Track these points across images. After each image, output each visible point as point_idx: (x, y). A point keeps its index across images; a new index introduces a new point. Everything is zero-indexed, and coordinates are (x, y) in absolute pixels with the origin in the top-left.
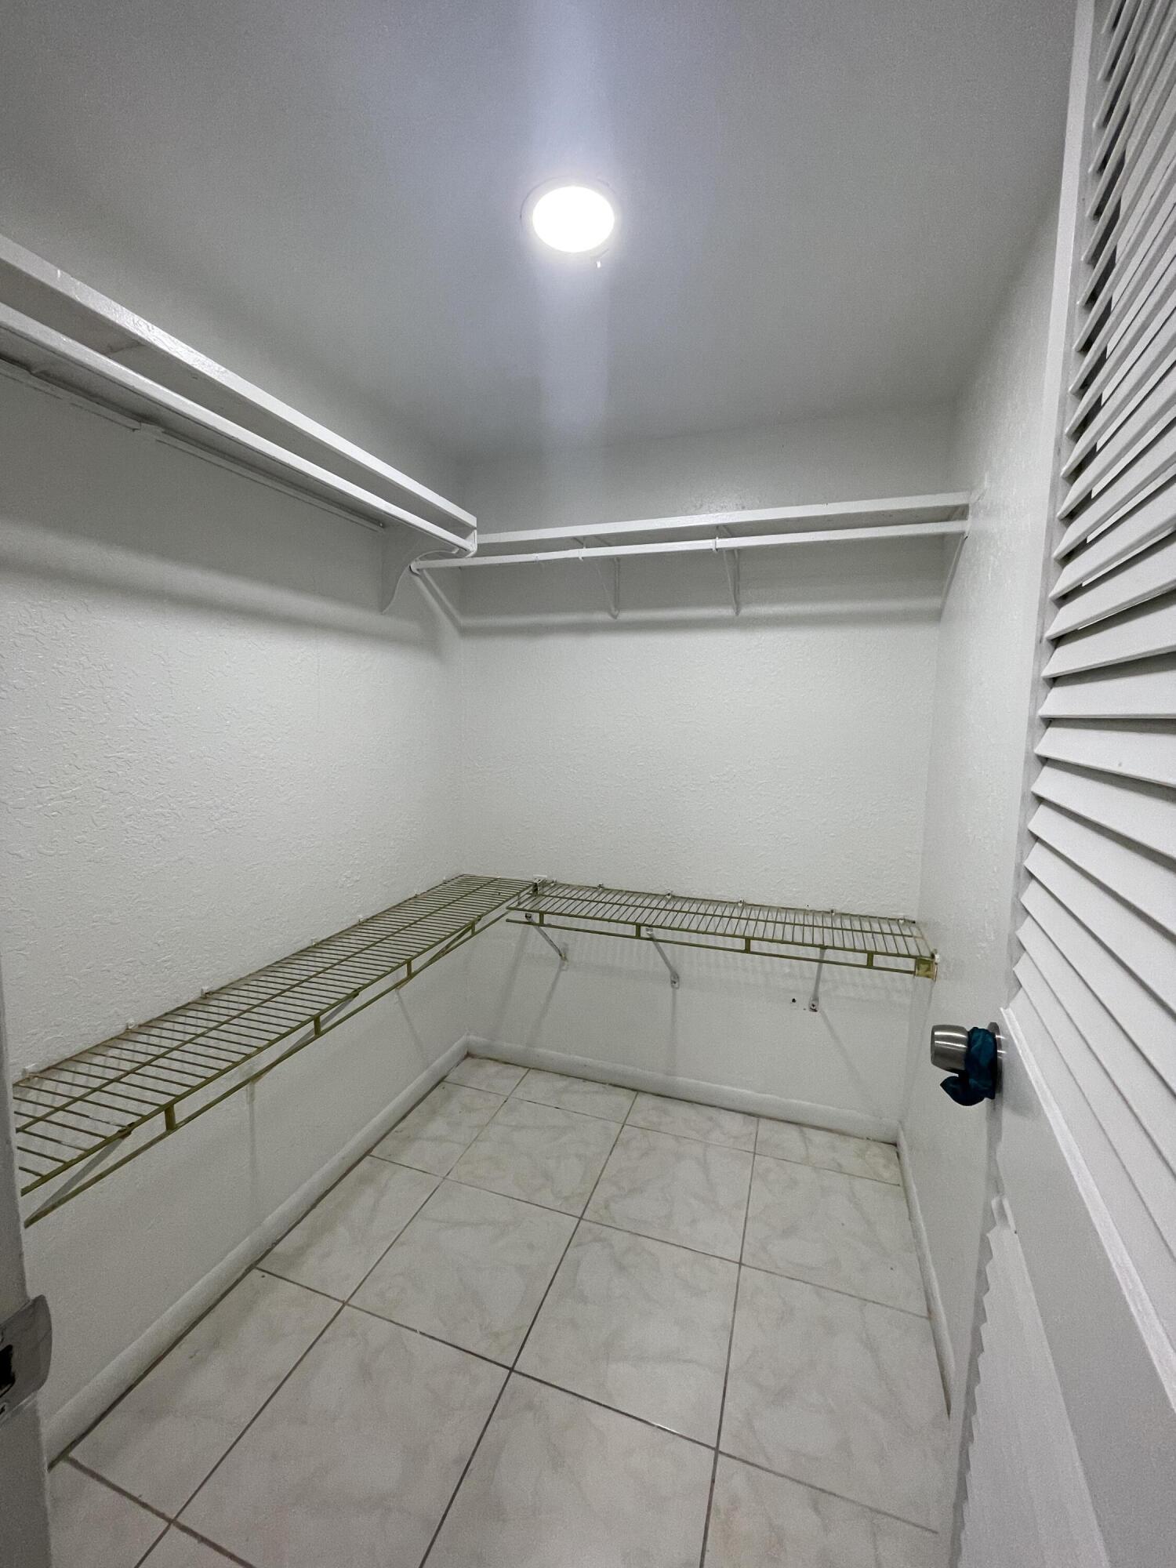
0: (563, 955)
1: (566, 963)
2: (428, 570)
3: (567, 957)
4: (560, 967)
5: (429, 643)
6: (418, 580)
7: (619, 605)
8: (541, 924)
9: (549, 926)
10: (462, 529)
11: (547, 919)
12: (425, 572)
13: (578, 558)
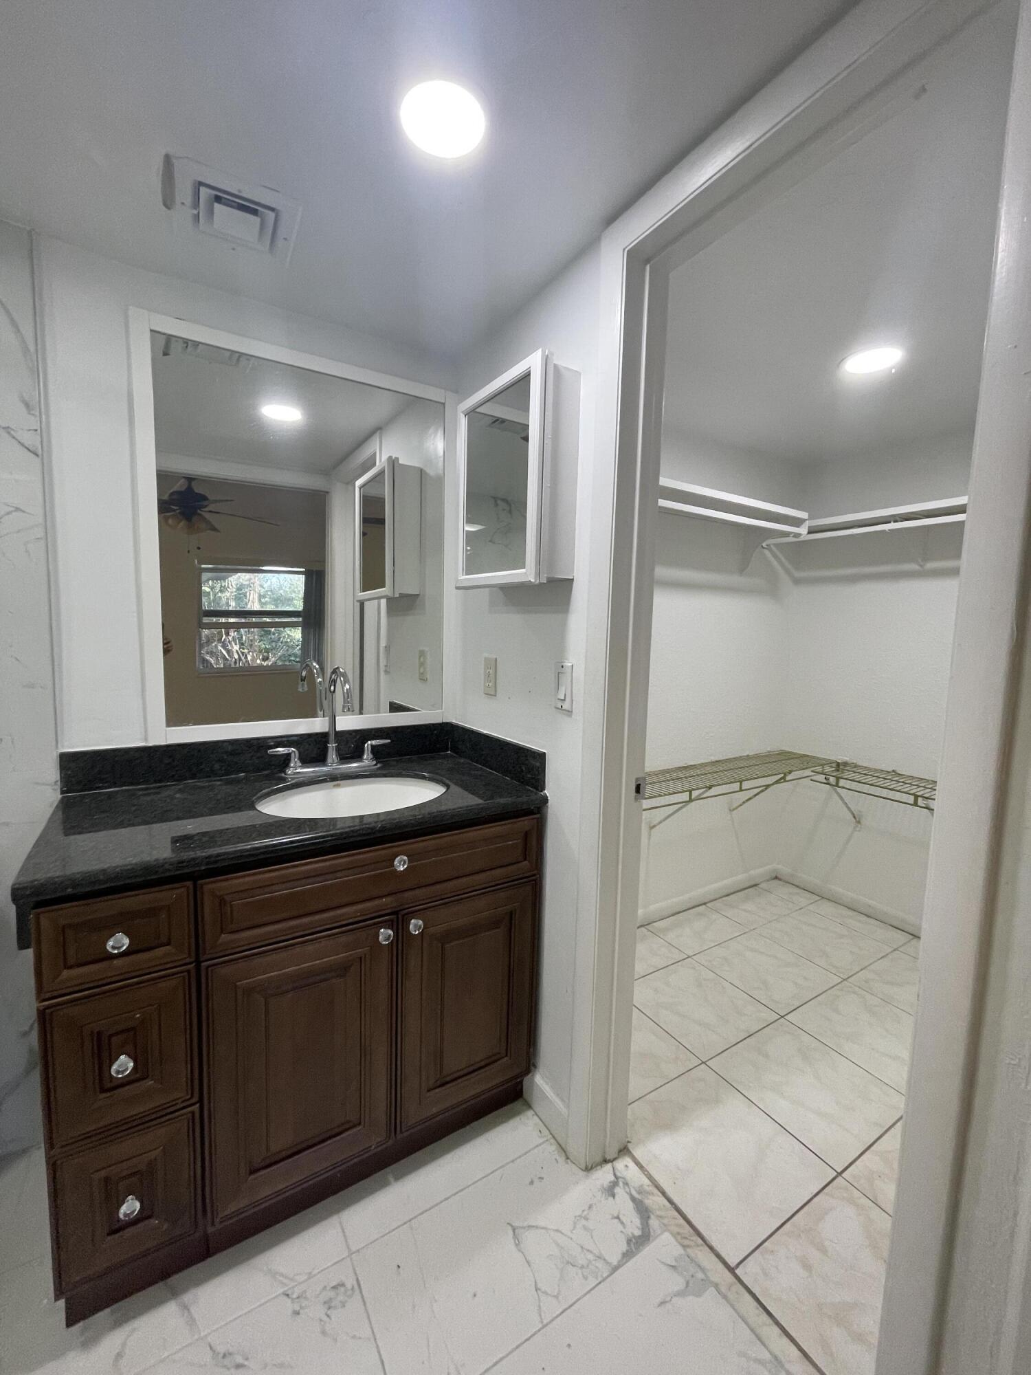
0: (857, 819)
1: (859, 826)
2: (774, 544)
3: (861, 821)
4: (854, 828)
5: (772, 591)
6: (767, 552)
7: (926, 560)
8: (837, 785)
9: (843, 788)
10: (797, 522)
11: (842, 782)
12: (772, 546)
13: (885, 530)
